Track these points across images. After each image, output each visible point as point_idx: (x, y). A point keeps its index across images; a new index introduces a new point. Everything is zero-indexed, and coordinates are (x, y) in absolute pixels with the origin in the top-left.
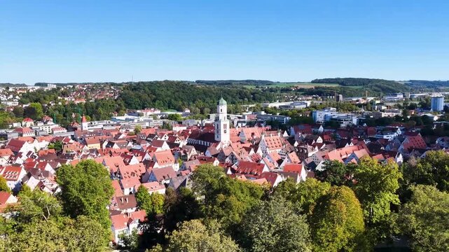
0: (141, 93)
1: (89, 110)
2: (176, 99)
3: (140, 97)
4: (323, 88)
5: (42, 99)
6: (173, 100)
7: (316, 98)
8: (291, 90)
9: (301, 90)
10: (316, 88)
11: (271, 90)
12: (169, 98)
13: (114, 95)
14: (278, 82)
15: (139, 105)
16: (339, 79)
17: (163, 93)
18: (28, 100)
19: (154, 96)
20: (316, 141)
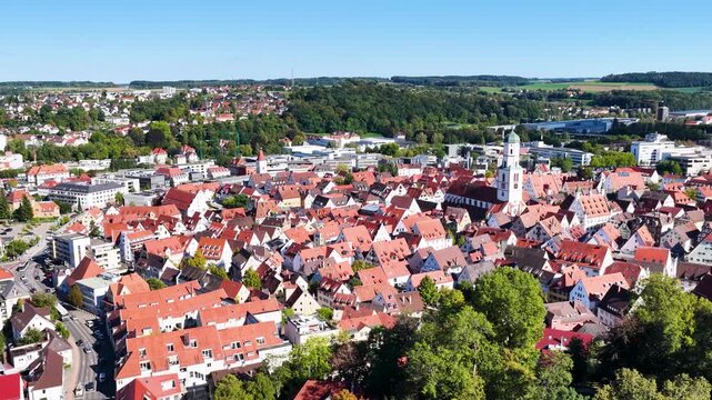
0: (321, 104)
1: (244, 134)
2: (379, 117)
3: (321, 112)
4: (629, 93)
5: (167, 114)
6: (375, 118)
7: (617, 112)
8: (567, 97)
9: (587, 96)
10: (614, 92)
11: (531, 96)
12: (368, 114)
13: (278, 108)
14: (536, 79)
15: (321, 126)
16: (654, 74)
17: (357, 105)
18: (143, 115)
19: (344, 111)
20: (662, 203)
